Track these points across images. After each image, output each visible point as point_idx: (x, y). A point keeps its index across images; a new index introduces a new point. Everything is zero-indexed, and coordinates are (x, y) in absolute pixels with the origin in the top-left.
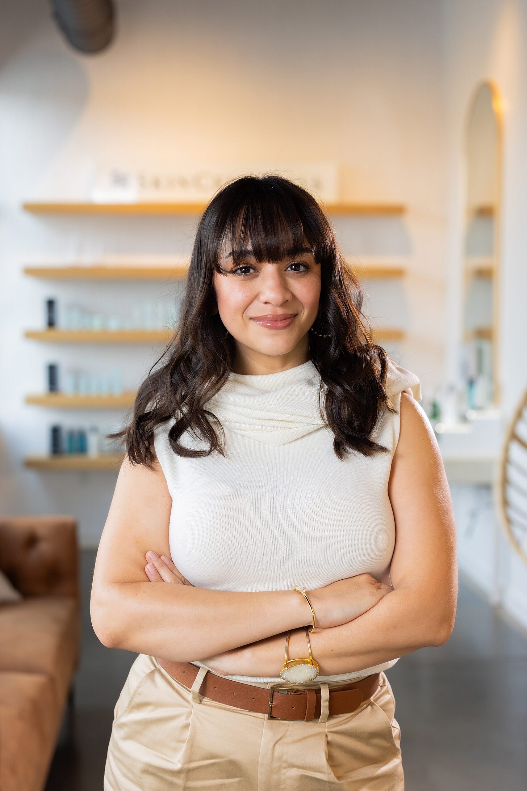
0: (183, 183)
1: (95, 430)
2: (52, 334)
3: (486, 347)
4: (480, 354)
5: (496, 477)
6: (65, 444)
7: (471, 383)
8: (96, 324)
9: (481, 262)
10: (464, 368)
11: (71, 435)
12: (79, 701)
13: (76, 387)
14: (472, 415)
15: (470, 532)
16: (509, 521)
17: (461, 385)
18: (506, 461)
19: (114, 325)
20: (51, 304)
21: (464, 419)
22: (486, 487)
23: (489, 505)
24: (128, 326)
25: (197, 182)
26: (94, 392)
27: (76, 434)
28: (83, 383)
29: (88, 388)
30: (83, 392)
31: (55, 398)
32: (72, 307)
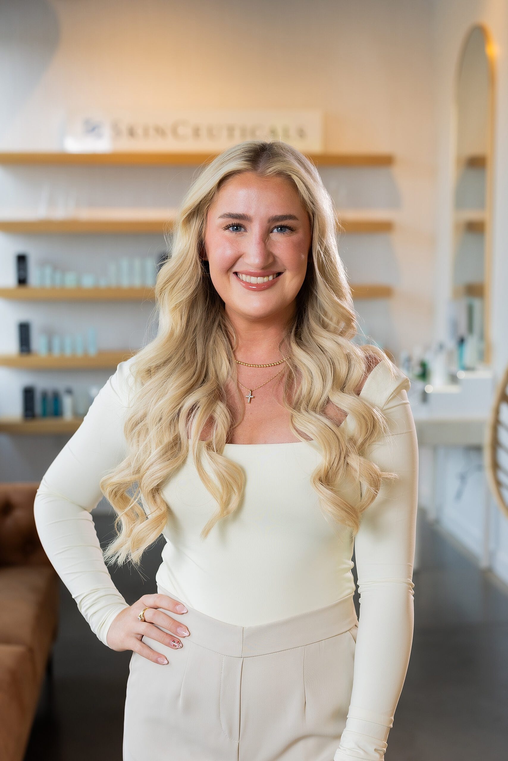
0: (160, 131)
1: (69, 392)
2: (23, 291)
3: (477, 303)
4: (470, 311)
5: (486, 440)
6: (38, 408)
7: (461, 342)
8: (70, 281)
9: (472, 215)
10: (455, 325)
11: (44, 396)
12: (58, 671)
13: (50, 348)
14: (462, 375)
15: (459, 495)
16: (499, 484)
17: (451, 344)
18: (497, 423)
19: (88, 282)
20: (22, 260)
21: (453, 379)
22: (478, 449)
23: (480, 468)
24: (103, 283)
25: (174, 131)
26: (68, 352)
27: (50, 396)
28: (56, 343)
29: (62, 349)
30: (56, 352)
31: (28, 360)
32: (43, 264)
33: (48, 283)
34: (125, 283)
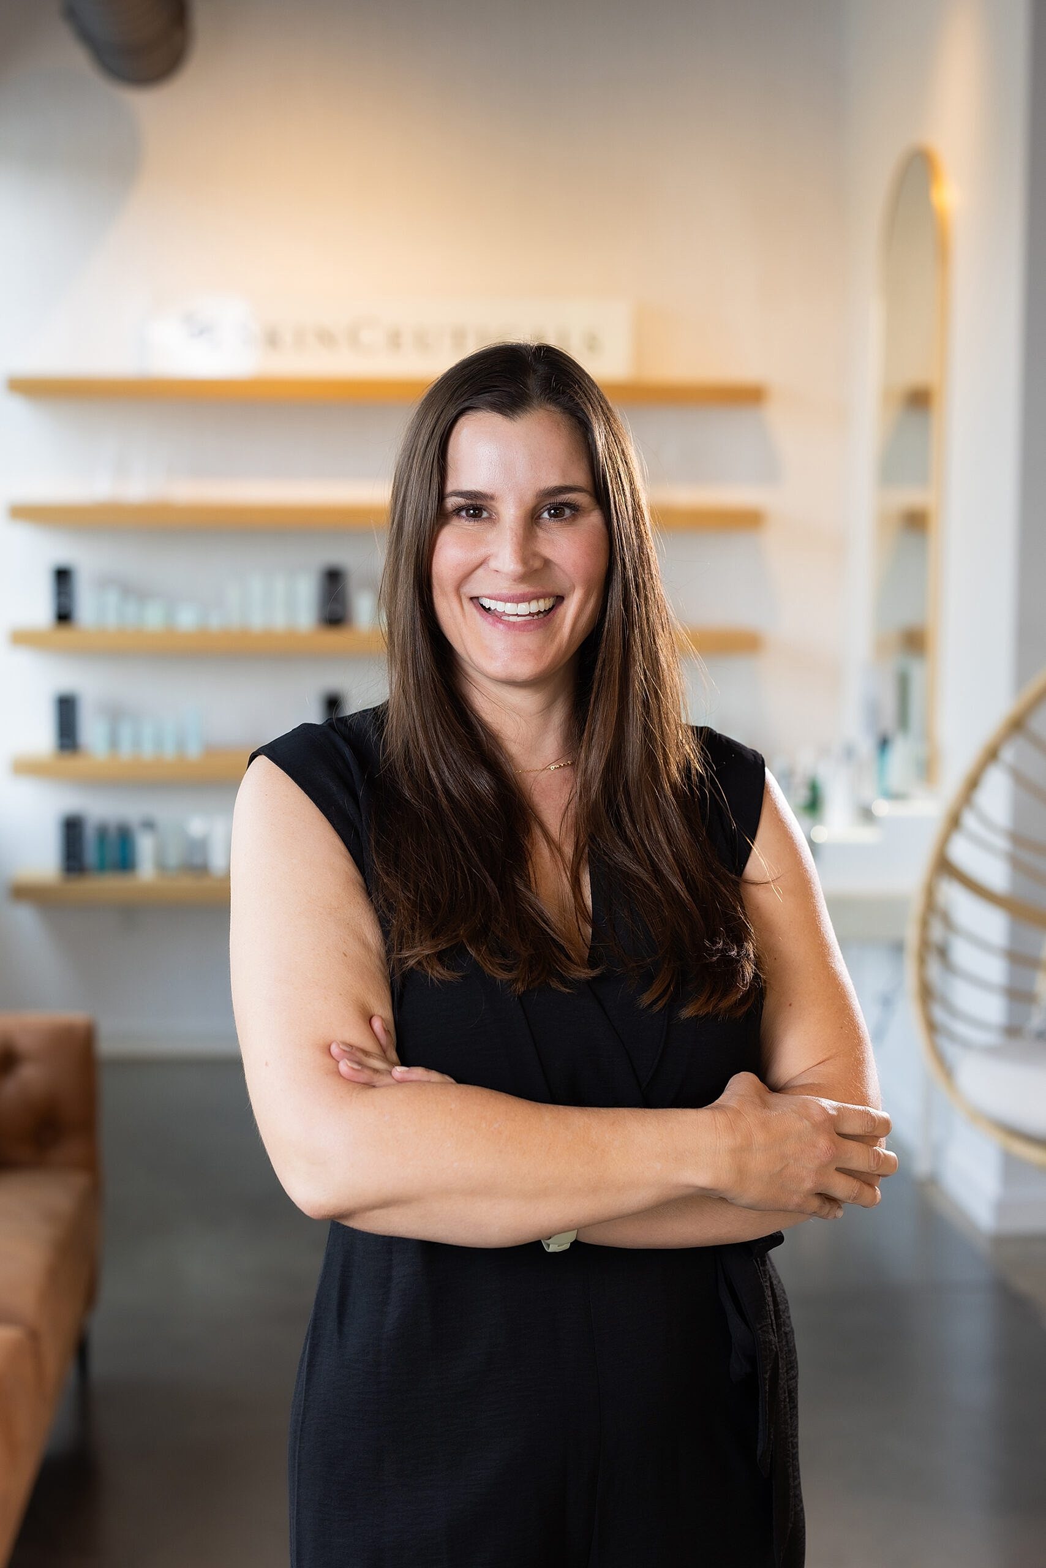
0: (326, 338)
1: (149, 825)
2: (65, 635)
3: (916, 668)
4: (903, 685)
6: (91, 853)
7: (884, 744)
8: (153, 618)
9: (910, 497)
10: (873, 711)
11: (102, 832)
13: (114, 742)
14: (882, 808)
16: (932, 1027)
17: (866, 746)
18: (931, 910)
19: (187, 619)
20: (63, 577)
21: (867, 815)
24: (215, 622)
25: (354, 338)
26: (148, 751)
27: (113, 833)
28: (126, 734)
29: (137, 743)
30: (126, 751)
31: (72, 763)
32: (104, 582)
33: (111, 620)
34: (257, 621)
